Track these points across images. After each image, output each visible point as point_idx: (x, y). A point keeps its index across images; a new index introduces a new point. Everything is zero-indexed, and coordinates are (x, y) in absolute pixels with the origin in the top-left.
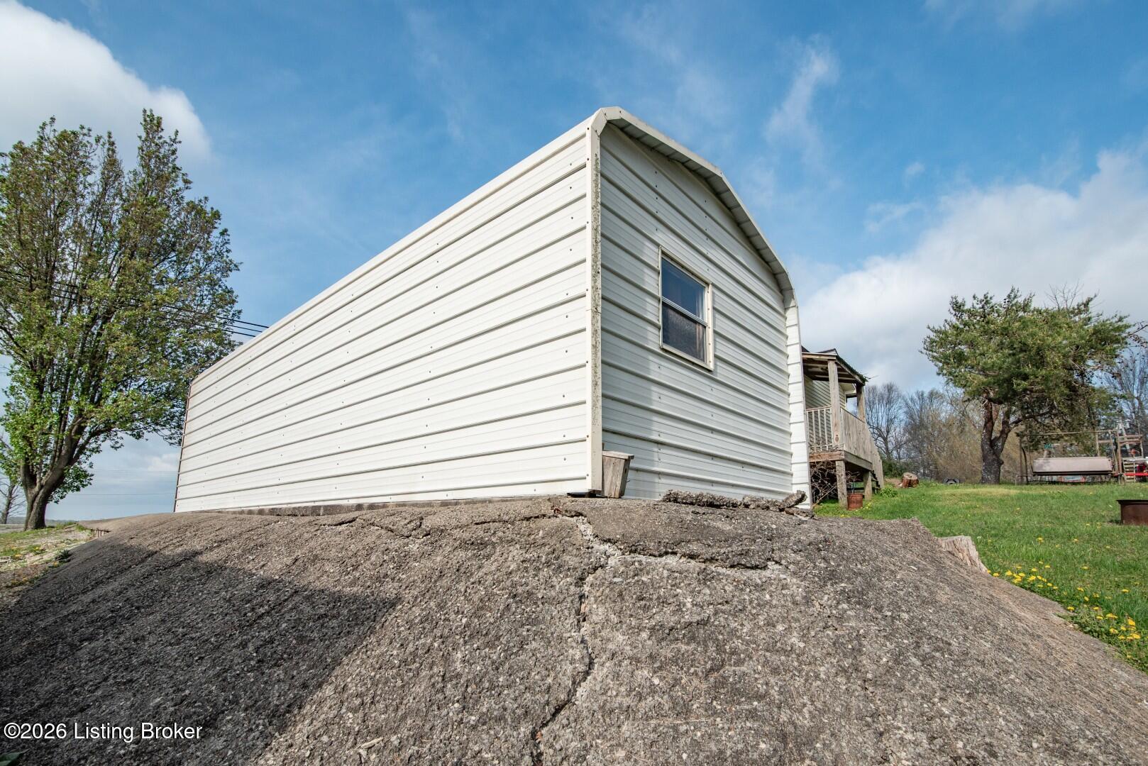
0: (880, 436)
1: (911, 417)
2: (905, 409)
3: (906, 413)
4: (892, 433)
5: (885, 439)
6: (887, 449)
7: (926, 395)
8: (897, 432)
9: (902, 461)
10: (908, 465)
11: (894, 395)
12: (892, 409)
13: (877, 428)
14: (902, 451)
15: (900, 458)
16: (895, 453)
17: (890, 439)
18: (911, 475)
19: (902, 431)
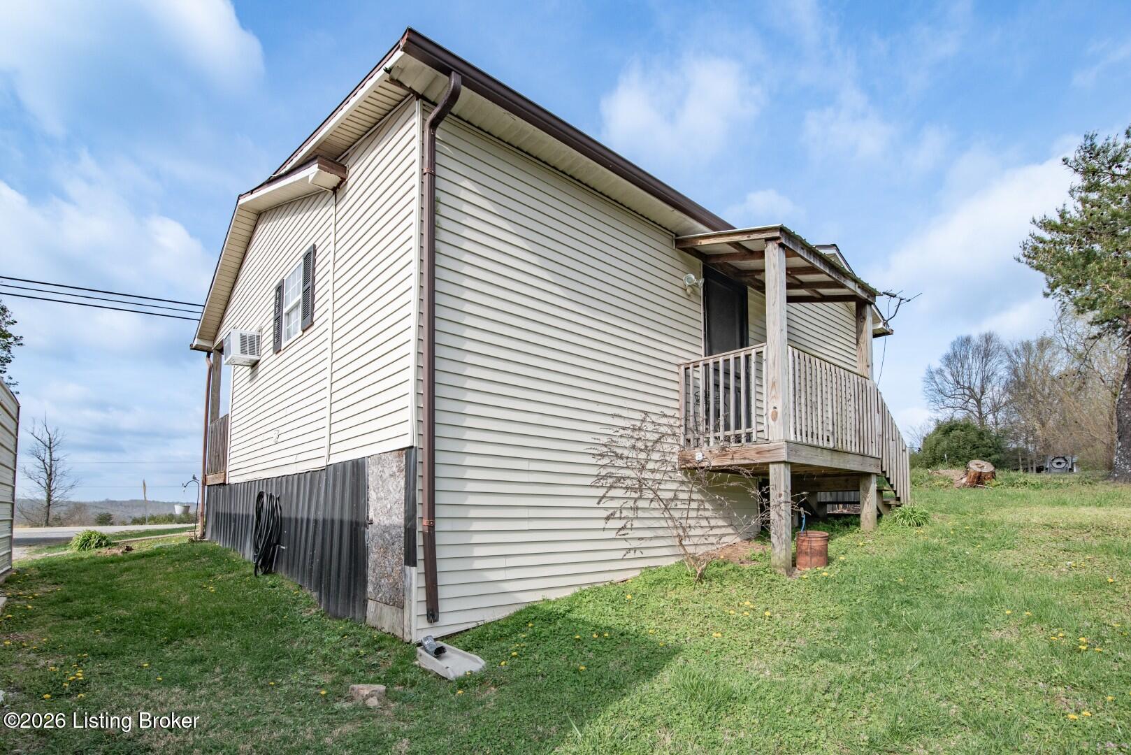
0: (971, 397)
1: (1015, 372)
2: (1007, 364)
3: (1008, 368)
4: (989, 394)
5: (979, 401)
6: (980, 413)
7: (1034, 345)
8: (994, 392)
9: (999, 427)
10: (1005, 432)
11: (993, 346)
12: (990, 364)
13: (969, 388)
14: (1001, 415)
15: (997, 423)
16: (990, 417)
17: (987, 400)
18: (983, 463)
19: (1001, 389)
